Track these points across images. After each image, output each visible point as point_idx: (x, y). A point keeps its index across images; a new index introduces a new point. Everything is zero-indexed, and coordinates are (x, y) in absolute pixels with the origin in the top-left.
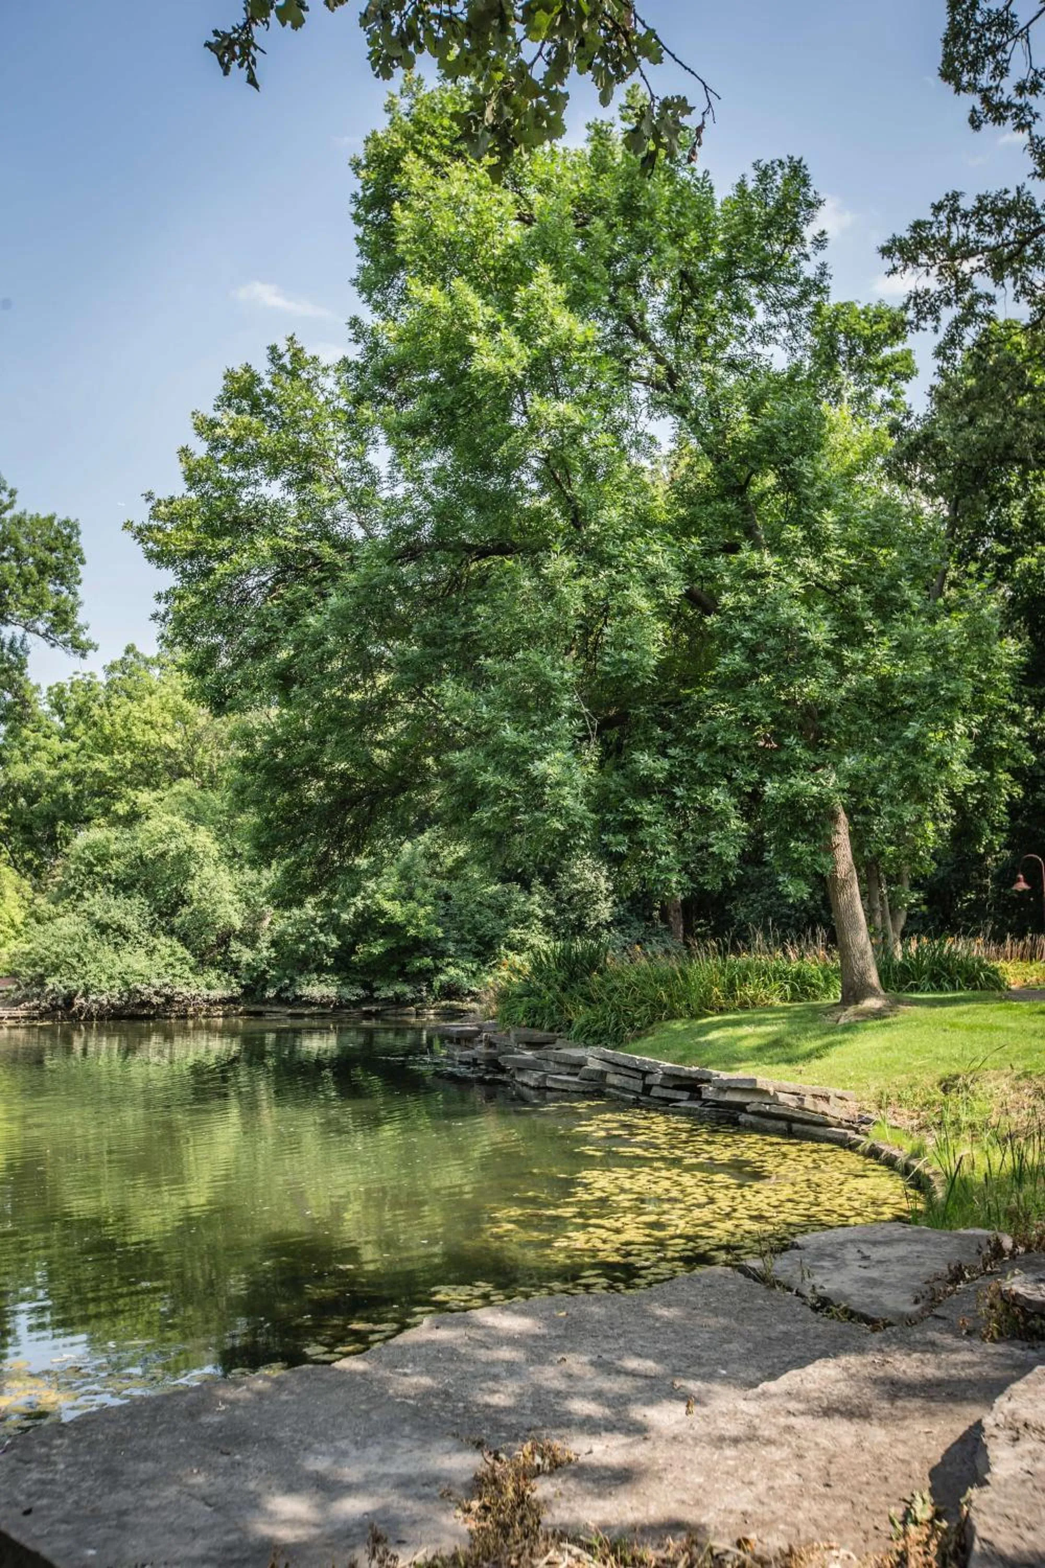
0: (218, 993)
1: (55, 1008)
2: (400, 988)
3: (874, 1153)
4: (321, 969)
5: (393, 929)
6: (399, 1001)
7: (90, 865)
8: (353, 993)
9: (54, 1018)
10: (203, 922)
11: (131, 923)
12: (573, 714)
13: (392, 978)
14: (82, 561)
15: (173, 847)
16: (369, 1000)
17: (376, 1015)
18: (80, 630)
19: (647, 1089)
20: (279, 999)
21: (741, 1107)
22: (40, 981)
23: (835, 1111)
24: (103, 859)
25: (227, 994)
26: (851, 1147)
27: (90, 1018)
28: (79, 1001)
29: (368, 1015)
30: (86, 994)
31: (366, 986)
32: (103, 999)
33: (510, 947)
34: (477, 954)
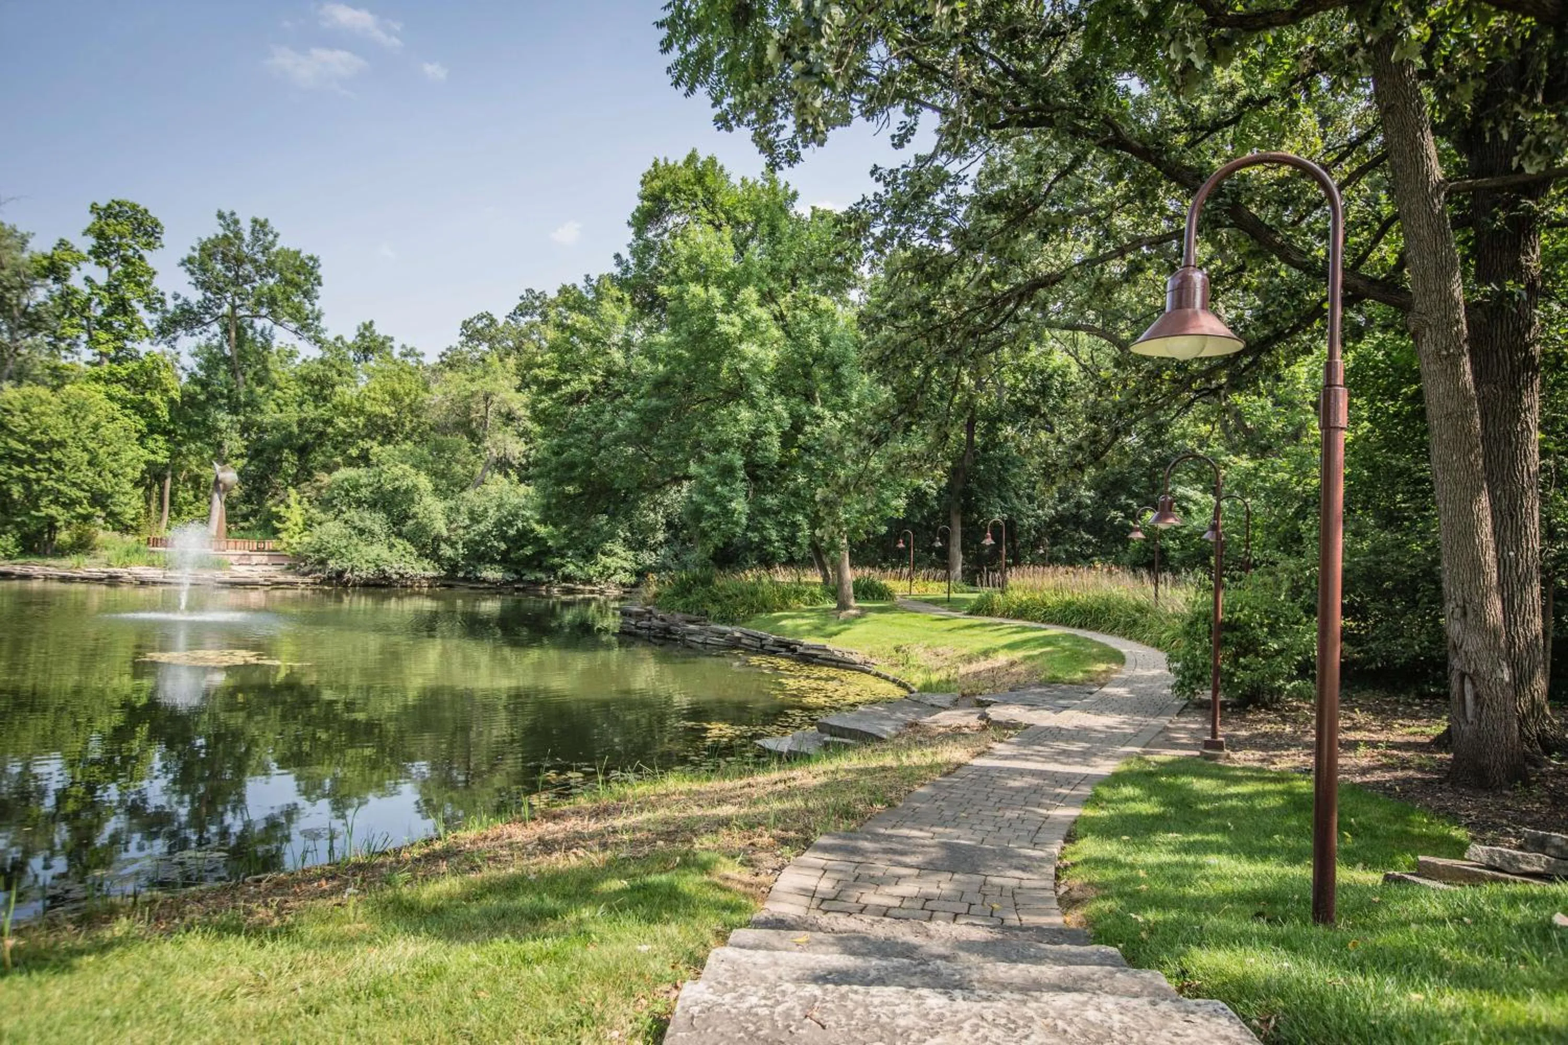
0: (431, 573)
1: (330, 578)
2: (540, 575)
3: (878, 675)
4: (493, 561)
5: (538, 540)
6: (537, 583)
7: (347, 492)
8: (510, 576)
9: (330, 585)
10: (421, 529)
11: (376, 528)
12: (744, 480)
13: (533, 569)
14: (320, 284)
15: (405, 484)
16: (520, 580)
17: (523, 590)
18: (322, 331)
19: (762, 646)
20: (465, 579)
21: (816, 656)
22: (323, 562)
23: (856, 659)
24: (356, 487)
25: (435, 574)
26: (869, 673)
27: (354, 585)
28: (348, 575)
29: (517, 589)
30: (352, 571)
31: (517, 572)
32: (364, 575)
33: (604, 553)
34: (584, 556)
